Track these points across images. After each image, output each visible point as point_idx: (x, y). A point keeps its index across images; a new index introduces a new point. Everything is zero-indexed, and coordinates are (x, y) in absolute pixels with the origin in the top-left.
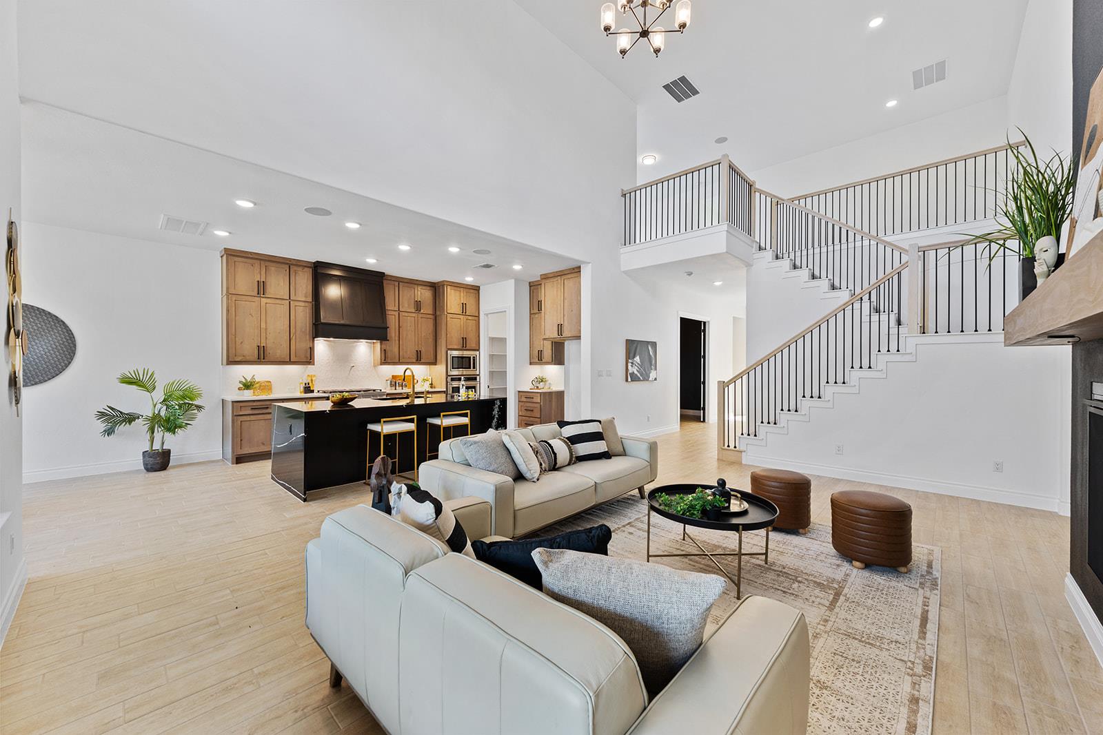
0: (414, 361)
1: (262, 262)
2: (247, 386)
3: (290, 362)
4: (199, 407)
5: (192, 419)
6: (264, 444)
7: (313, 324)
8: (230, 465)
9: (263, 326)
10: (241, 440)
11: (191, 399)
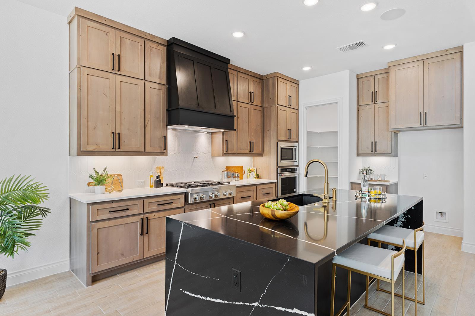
0: (248, 152)
1: (117, 32)
2: (99, 181)
3: (145, 153)
4: (44, 211)
5: (36, 227)
6: (123, 255)
7: (167, 110)
8: (85, 286)
9: (118, 109)
10: (98, 253)
11: (34, 201)
